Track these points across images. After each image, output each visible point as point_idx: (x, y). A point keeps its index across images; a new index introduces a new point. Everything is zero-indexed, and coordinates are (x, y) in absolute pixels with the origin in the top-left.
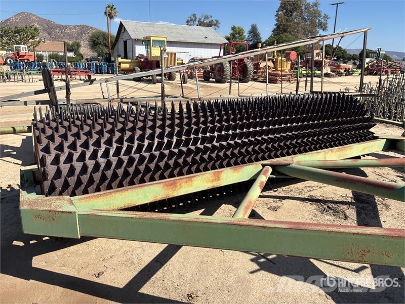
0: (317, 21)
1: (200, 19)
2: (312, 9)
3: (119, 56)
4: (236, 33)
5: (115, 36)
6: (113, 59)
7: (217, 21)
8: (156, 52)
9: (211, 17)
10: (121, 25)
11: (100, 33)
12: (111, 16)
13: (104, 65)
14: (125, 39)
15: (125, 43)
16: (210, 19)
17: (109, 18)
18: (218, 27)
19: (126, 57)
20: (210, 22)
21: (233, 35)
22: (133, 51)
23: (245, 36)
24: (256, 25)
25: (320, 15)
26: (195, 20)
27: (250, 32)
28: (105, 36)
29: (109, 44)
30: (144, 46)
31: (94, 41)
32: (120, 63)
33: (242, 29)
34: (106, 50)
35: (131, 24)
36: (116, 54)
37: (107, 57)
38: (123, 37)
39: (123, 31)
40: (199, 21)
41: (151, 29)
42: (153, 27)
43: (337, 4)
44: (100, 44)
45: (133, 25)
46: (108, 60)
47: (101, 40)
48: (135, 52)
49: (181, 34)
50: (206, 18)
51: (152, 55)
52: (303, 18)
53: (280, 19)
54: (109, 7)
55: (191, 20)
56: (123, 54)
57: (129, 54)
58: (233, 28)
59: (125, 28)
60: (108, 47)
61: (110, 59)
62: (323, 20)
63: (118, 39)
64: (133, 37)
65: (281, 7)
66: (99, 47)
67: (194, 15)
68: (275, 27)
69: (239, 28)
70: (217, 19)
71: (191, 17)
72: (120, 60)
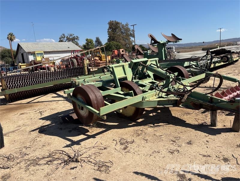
0: (129, 33)
1: (67, 36)
2: (125, 27)
3: (20, 62)
4: (89, 42)
5: (16, 52)
6: (16, 64)
7: (77, 37)
8: (39, 59)
9: (74, 35)
10: (19, 45)
11: (6, 50)
12: (11, 40)
13: (11, 68)
14: (22, 53)
15: (22, 55)
16: (73, 36)
17: (10, 41)
18: (79, 40)
19: (24, 62)
20: (73, 38)
21: (87, 44)
22: (28, 59)
23: (94, 43)
24: (98, 37)
25: (130, 30)
26: (65, 37)
27: (96, 42)
28: (9, 51)
29: (12, 56)
30: (32, 56)
31: (3, 55)
32: (20, 66)
33: (92, 40)
34: (10, 60)
35: (25, 44)
36: (17, 61)
37: (12, 63)
38: (21, 52)
39: (20, 48)
40: (67, 38)
41: (37, 46)
42: (38, 45)
43: (133, 25)
44: (6, 56)
45: (26, 45)
46: (13, 65)
47: (7, 54)
48: (29, 59)
49: (55, 47)
50: (71, 35)
51: (37, 60)
52: (122, 32)
53: (110, 34)
54: (10, 35)
55: (62, 37)
56: (22, 61)
57: (26, 61)
58: (87, 40)
59: (21, 47)
60: (12, 58)
61: (14, 64)
62: (132, 32)
63: (18, 53)
64: (27, 51)
65: (109, 27)
66: (6, 59)
67: (64, 35)
68: (108, 38)
69: (90, 39)
70: (77, 36)
71: (61, 36)
72: (20, 64)
